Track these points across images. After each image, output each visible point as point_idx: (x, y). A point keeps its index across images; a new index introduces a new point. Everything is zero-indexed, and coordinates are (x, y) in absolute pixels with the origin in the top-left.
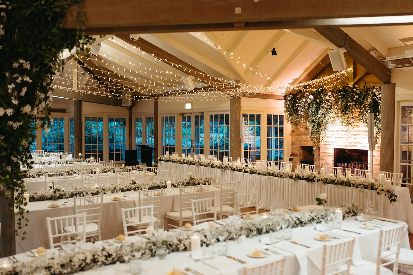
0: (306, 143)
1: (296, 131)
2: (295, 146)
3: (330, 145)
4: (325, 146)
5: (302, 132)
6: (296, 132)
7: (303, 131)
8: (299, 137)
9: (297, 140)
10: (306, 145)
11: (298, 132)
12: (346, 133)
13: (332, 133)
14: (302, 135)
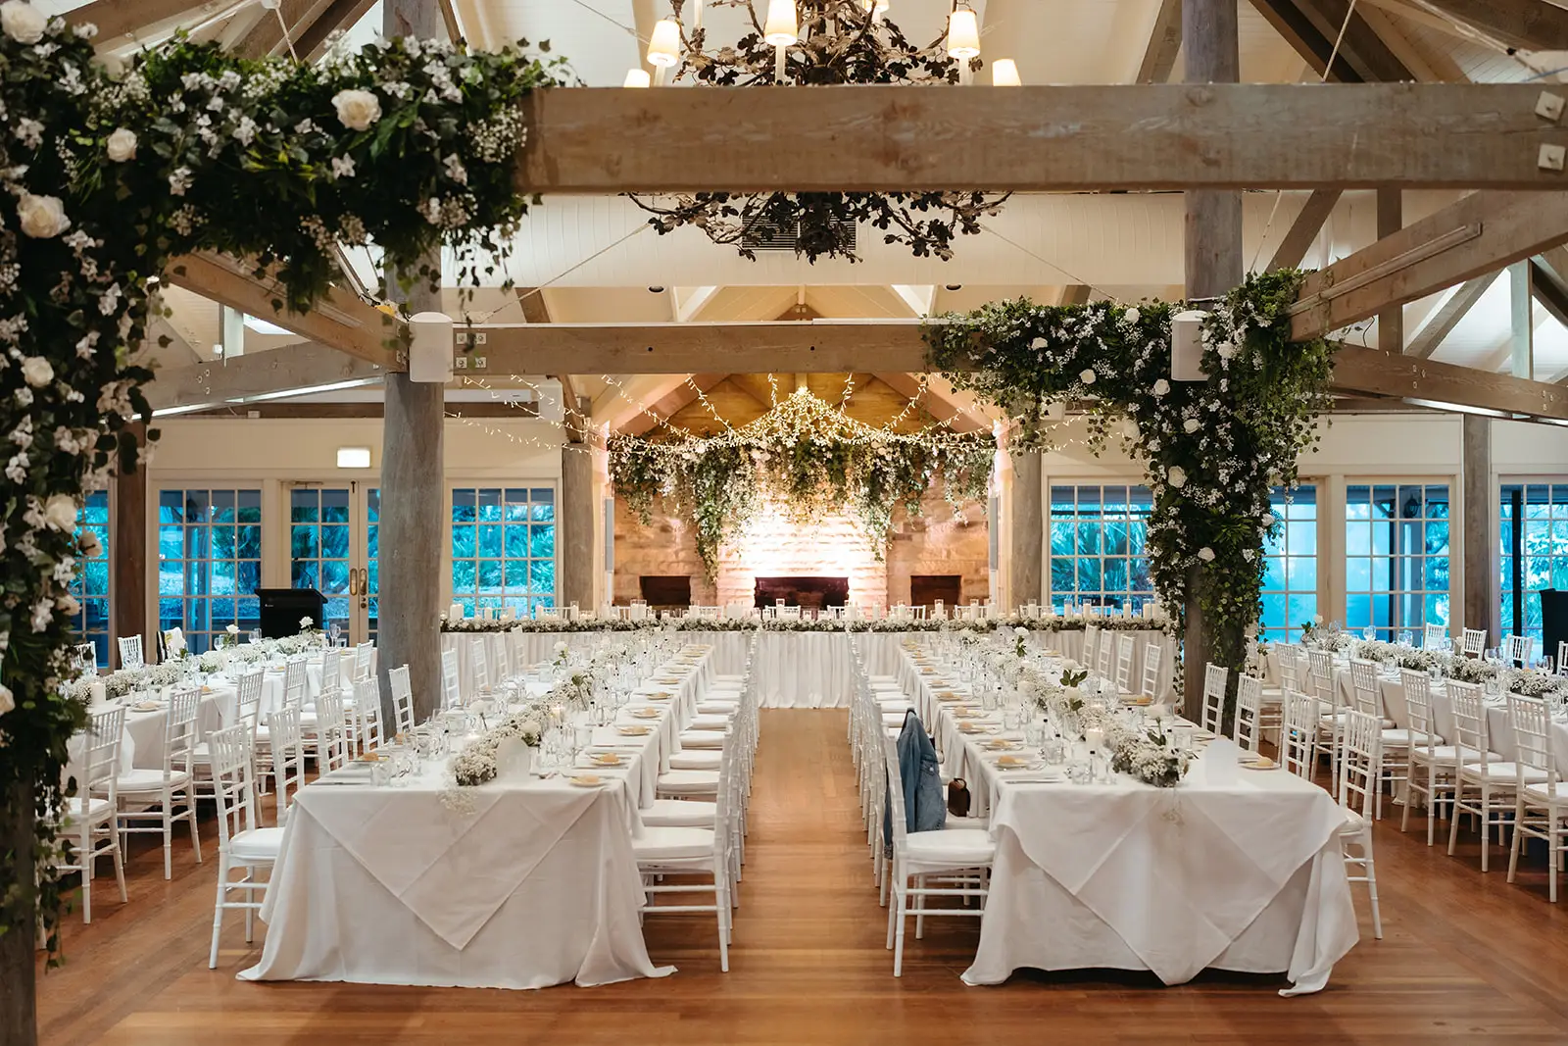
0: (663, 567)
1: (628, 536)
2: (625, 578)
3: (747, 569)
4: (732, 573)
5: (648, 538)
6: (629, 540)
7: (652, 536)
8: (640, 553)
9: (634, 561)
10: (663, 571)
11: (636, 539)
12: (793, 539)
13: (754, 539)
14: (649, 546)
